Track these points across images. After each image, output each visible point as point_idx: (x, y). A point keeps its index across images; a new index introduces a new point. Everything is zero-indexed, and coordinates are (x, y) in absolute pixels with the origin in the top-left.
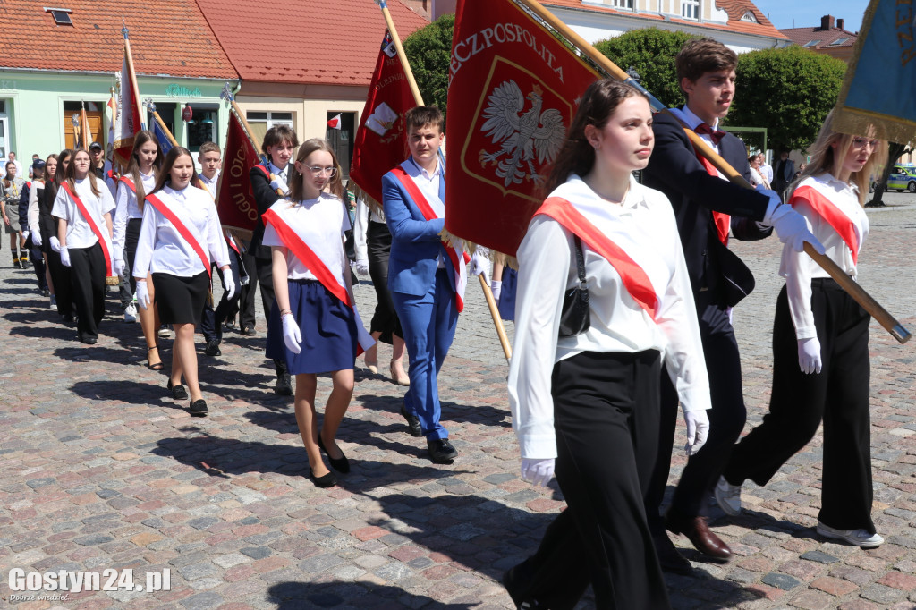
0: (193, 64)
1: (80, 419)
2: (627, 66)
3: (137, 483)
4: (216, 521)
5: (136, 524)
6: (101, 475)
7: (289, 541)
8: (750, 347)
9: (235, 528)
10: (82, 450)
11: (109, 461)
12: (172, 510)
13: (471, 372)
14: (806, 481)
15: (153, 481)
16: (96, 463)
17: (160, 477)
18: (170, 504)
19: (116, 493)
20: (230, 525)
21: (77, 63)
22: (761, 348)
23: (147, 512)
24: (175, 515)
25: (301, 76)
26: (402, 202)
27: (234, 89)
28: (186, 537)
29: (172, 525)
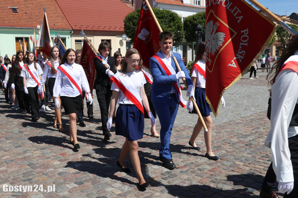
0: (57, 25)
1: (22, 140)
2: (198, 24)
3: (40, 161)
4: (66, 173)
5: (40, 174)
6: (28, 158)
7: (90, 179)
8: (239, 114)
9: (73, 175)
10: (22, 150)
11: (31, 154)
12: (52, 170)
13: (149, 123)
14: (258, 157)
15: (46, 160)
16: (27, 155)
17: (48, 159)
18: (51, 168)
19: (34, 164)
20: (71, 174)
21: (20, 25)
22: (243, 114)
23: (44, 170)
24: (53, 171)
25: (93, 28)
26: (158, 69)
27: (71, 33)
28: (57, 178)
29: (52, 174)
